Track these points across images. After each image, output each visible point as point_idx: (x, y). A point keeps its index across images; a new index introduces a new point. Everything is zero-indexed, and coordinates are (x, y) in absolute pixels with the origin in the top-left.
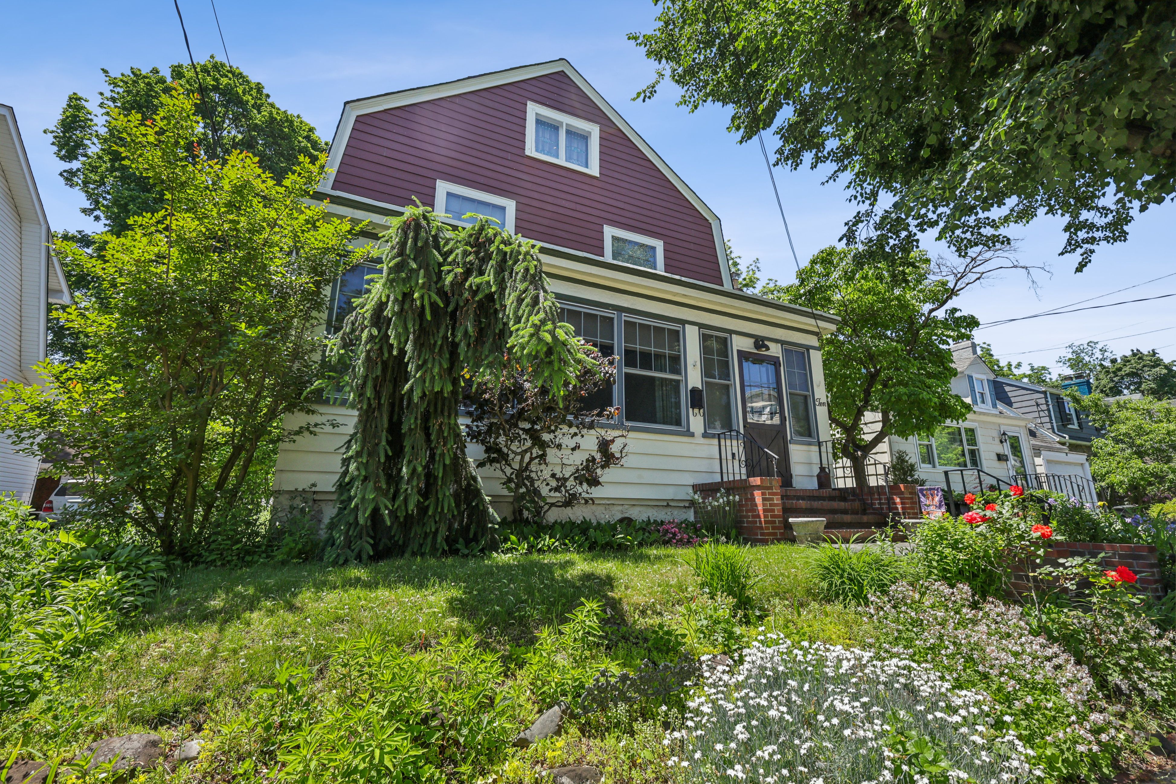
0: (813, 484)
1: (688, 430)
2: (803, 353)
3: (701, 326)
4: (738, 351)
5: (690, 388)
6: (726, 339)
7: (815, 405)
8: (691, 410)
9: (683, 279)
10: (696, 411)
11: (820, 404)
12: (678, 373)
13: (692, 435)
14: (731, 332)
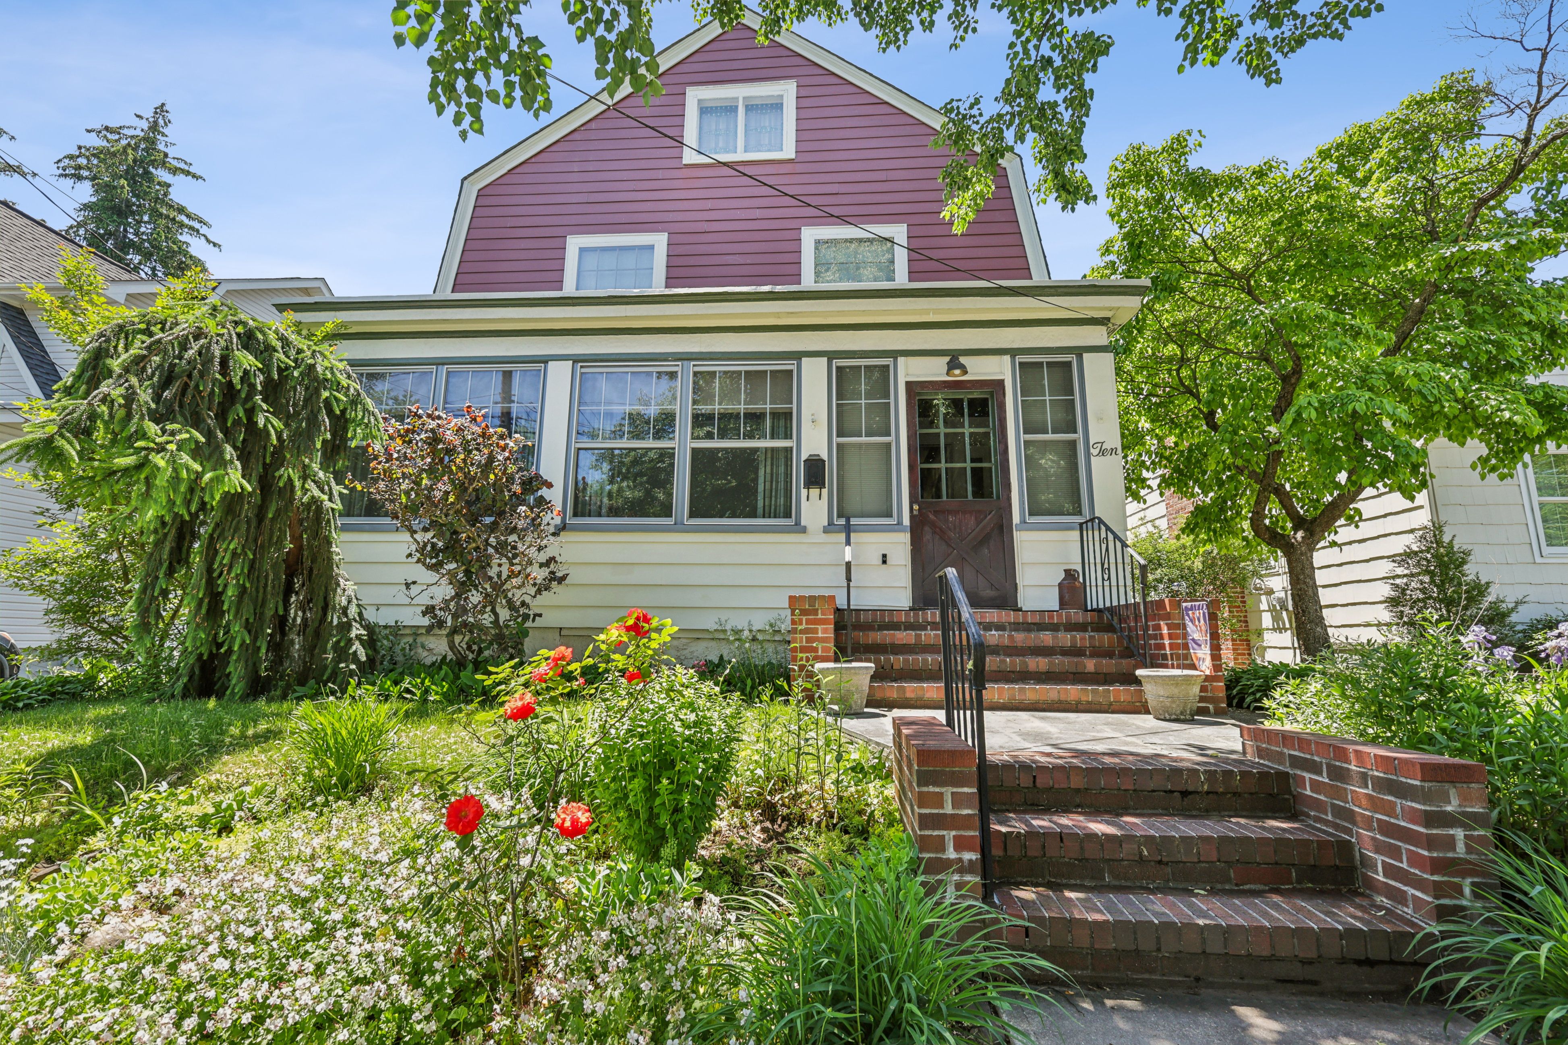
0: (1052, 602)
1: (798, 523)
2: (1068, 364)
3: (831, 356)
4: (908, 384)
5: (804, 456)
6: (887, 367)
7: (1088, 455)
8: (804, 492)
9: (779, 288)
10: (814, 492)
11: (1102, 452)
12: (788, 436)
13: (804, 530)
14: (895, 354)
